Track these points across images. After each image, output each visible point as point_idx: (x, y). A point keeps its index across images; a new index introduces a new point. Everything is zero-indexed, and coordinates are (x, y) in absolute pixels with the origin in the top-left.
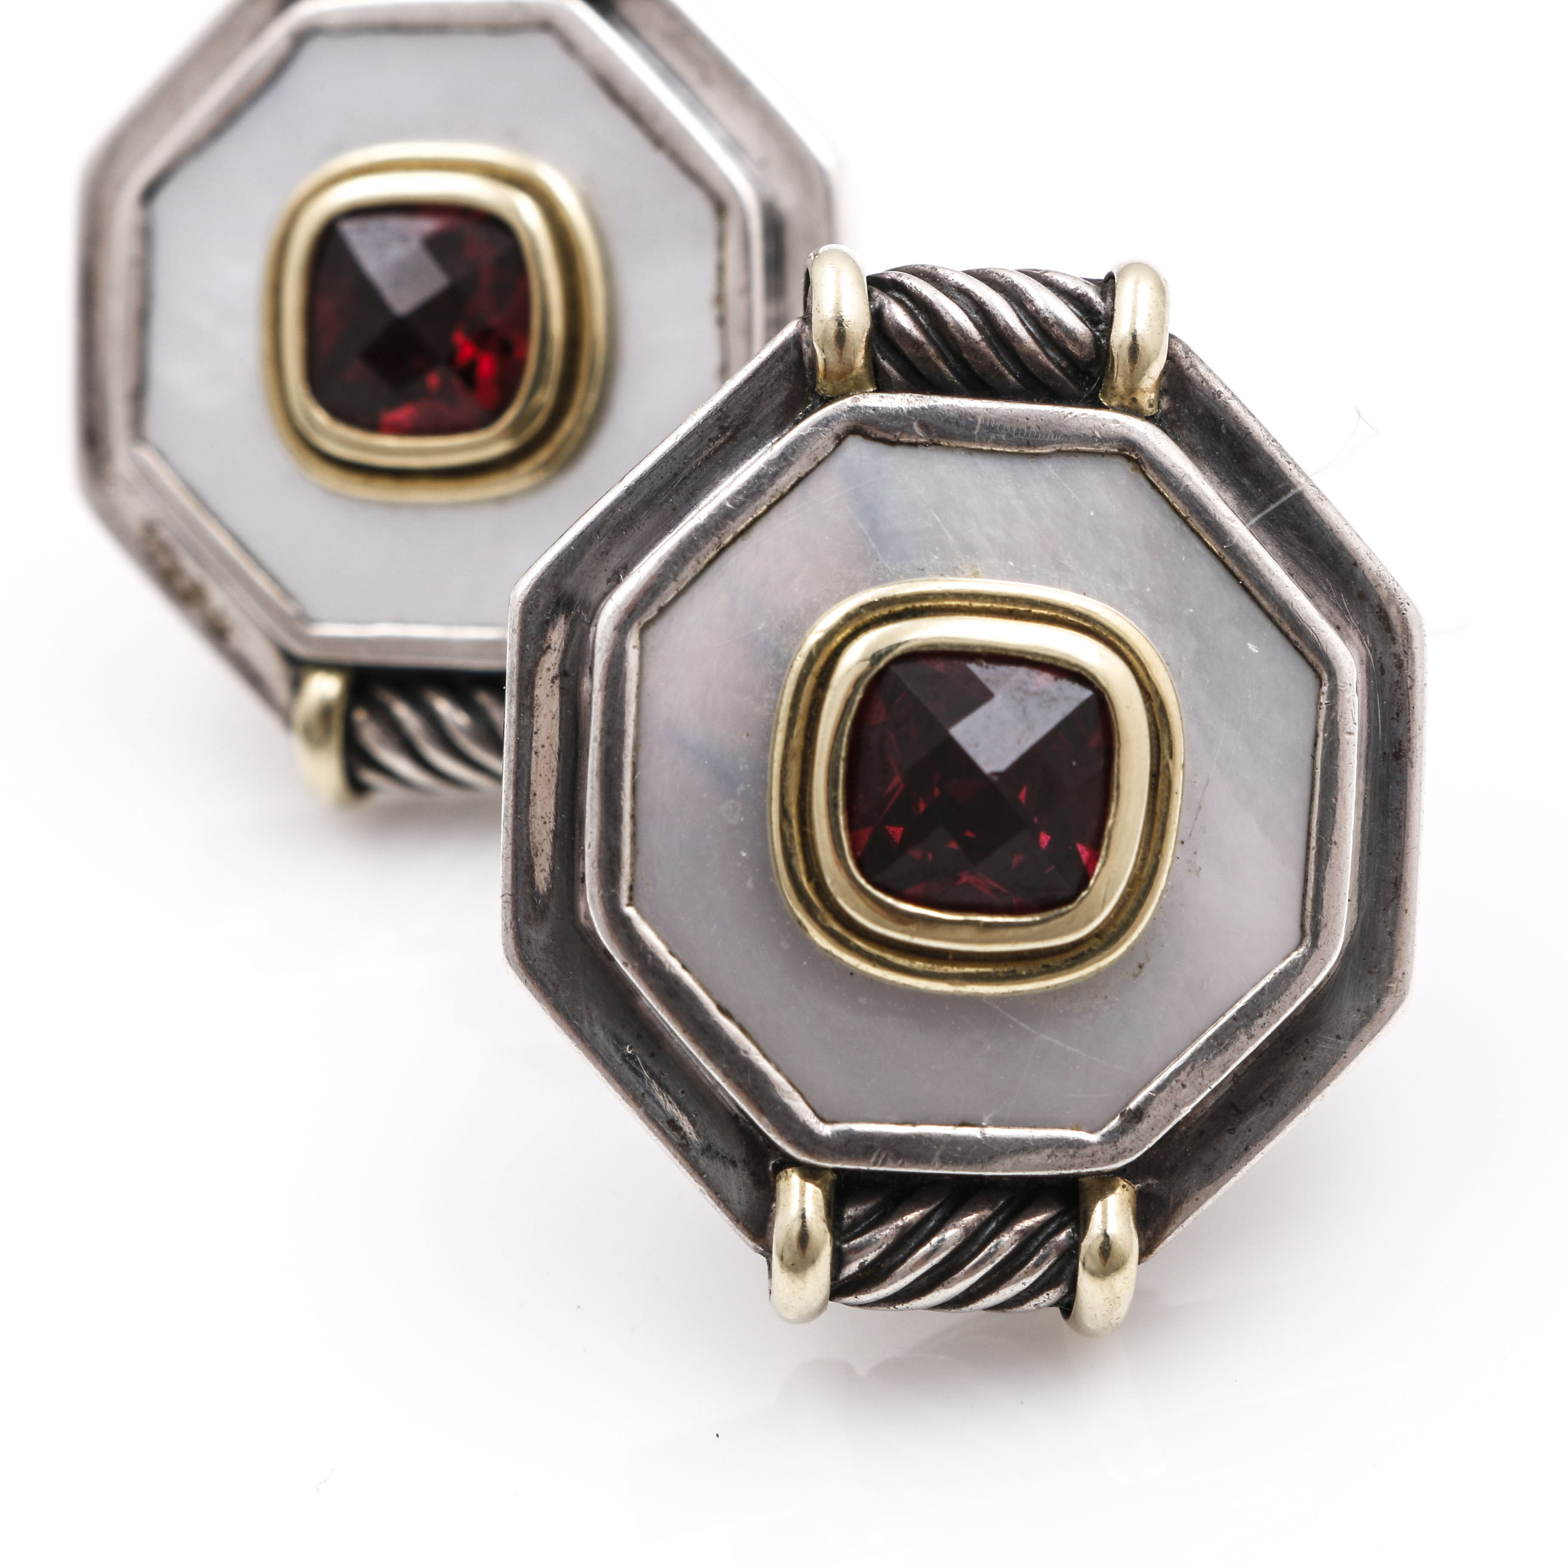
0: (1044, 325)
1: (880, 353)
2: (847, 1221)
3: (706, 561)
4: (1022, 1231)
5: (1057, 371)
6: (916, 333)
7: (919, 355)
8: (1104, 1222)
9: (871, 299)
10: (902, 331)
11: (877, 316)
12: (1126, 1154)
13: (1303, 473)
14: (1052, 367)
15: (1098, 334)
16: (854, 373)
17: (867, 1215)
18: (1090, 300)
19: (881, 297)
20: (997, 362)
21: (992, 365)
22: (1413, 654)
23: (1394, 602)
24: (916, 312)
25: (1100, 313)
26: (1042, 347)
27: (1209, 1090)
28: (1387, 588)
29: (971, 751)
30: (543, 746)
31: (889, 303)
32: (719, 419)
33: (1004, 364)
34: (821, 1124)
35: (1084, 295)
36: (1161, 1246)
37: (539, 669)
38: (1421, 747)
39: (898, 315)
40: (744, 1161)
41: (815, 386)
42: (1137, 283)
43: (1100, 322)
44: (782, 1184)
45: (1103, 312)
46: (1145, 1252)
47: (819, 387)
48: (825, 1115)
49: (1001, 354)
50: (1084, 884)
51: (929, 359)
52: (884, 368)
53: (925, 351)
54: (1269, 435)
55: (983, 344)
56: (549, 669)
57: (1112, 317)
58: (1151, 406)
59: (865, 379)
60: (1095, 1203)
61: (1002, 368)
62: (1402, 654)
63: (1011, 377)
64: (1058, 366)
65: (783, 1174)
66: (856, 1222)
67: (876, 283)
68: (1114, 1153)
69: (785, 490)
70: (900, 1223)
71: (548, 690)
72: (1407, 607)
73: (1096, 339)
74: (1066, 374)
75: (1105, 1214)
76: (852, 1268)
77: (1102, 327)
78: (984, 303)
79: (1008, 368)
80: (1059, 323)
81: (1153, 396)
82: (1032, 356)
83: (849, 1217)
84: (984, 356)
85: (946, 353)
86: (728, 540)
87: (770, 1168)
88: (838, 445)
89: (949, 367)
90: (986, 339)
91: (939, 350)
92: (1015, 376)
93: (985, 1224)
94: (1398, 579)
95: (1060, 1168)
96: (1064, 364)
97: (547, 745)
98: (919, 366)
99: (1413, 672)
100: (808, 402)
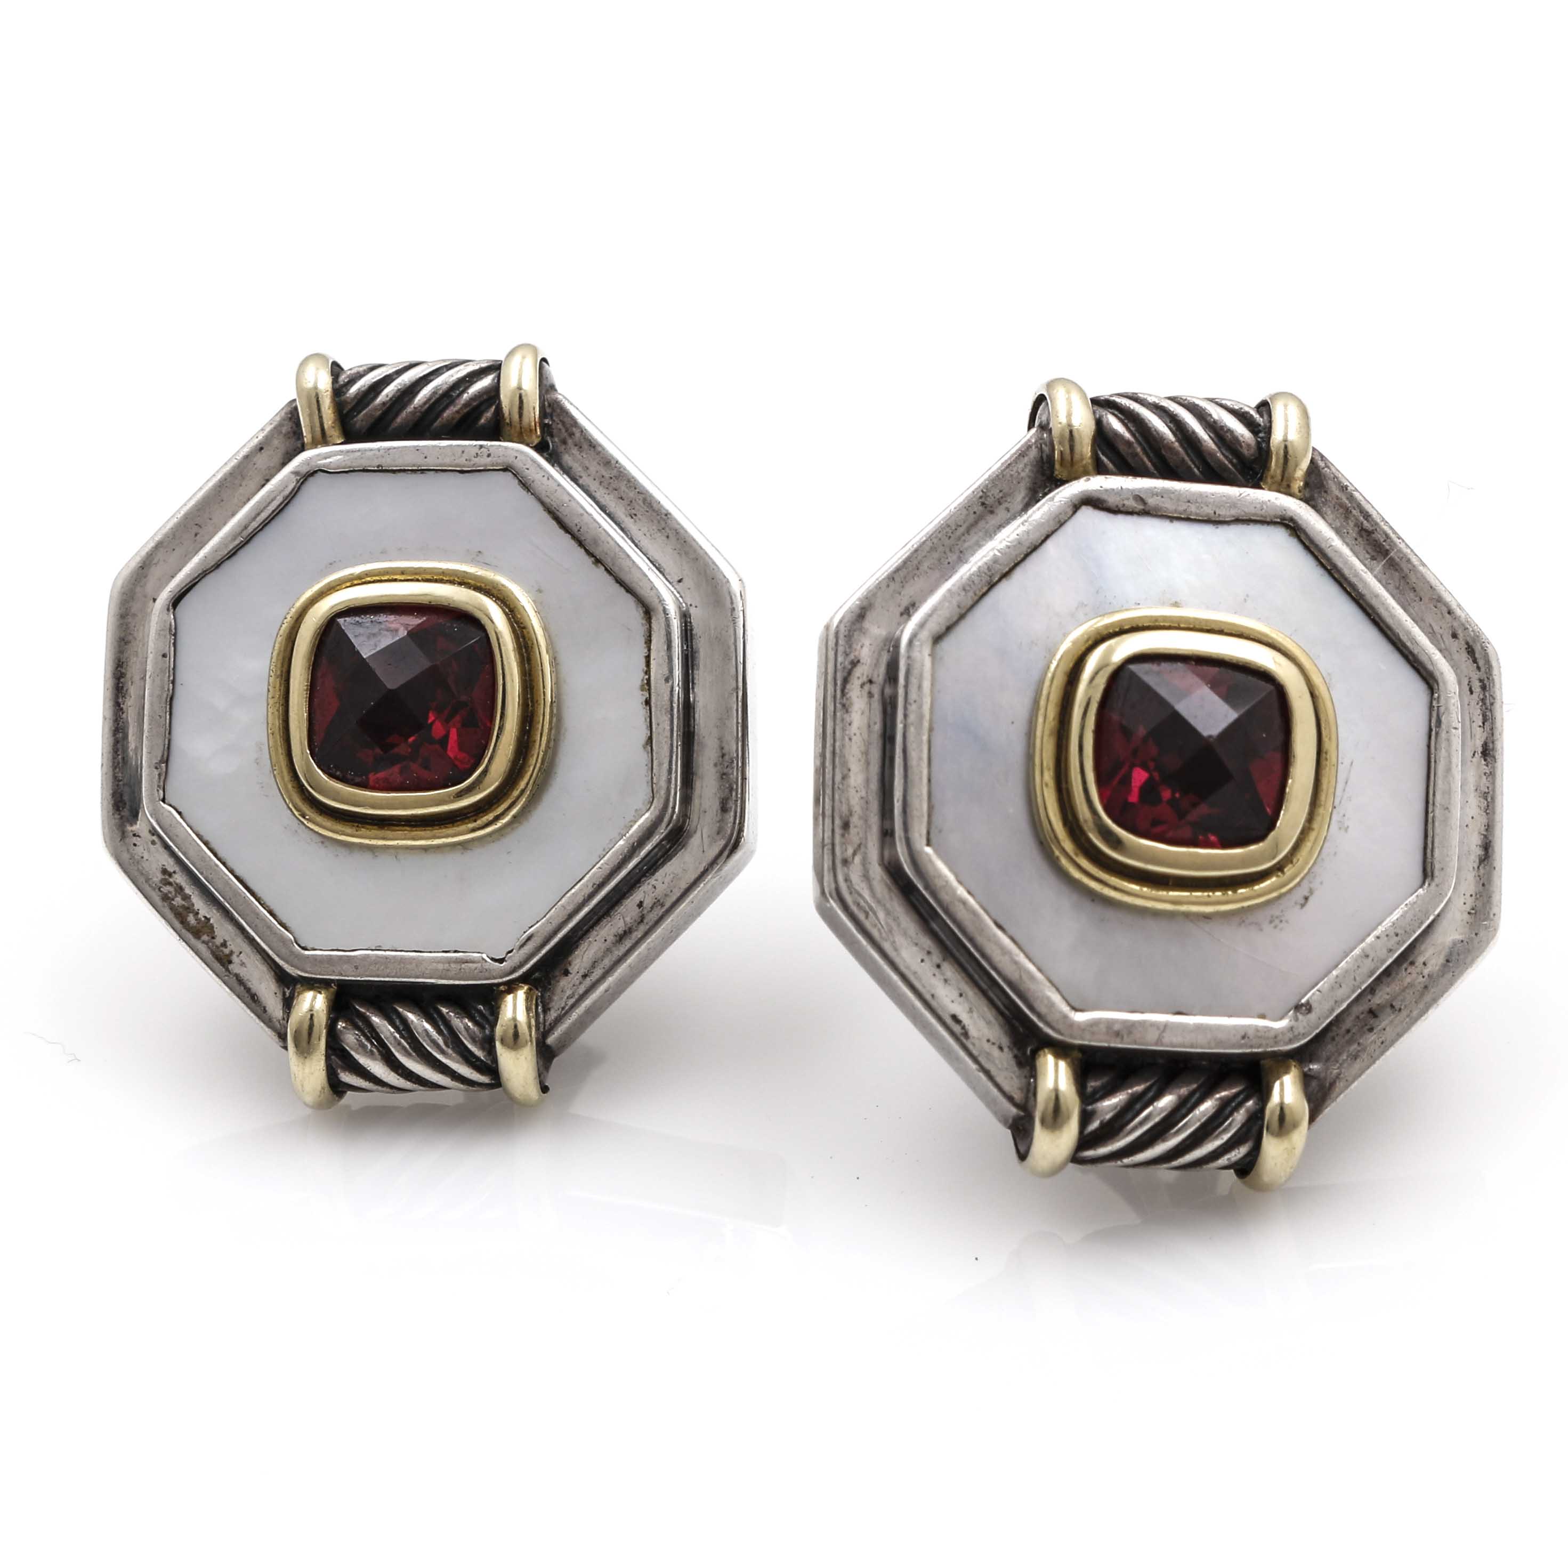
0: (1221, 432)
1: (1100, 449)
2: (1089, 1090)
3: (981, 593)
4: (1221, 1098)
5: (1230, 466)
6: (1127, 435)
7: (1130, 451)
8: (1282, 1096)
9: (1094, 413)
10: (1116, 434)
11: (1099, 423)
12: (1300, 1037)
13: (1407, 546)
14: (1227, 462)
15: (1259, 439)
16: (1084, 462)
17: (1103, 1087)
18: (1252, 416)
19: (1102, 412)
20: (1186, 458)
21: (1183, 460)
22: (1493, 680)
23: (1479, 641)
24: (1126, 421)
25: (1260, 425)
26: (1219, 448)
27: (1359, 991)
28: (1473, 631)
29: (1192, 721)
30: (855, 734)
31: (1106, 414)
32: (981, 497)
33: (1192, 460)
34: (1073, 1012)
35: (1247, 413)
36: (1321, 1116)
37: (852, 677)
38: (1502, 748)
39: (1115, 424)
40: (1009, 1047)
41: (1053, 472)
42: (1286, 406)
43: (1260, 432)
44: (1040, 1062)
45: (1262, 424)
46: (1313, 1116)
47: (1056, 473)
48: (1076, 1005)
49: (1189, 452)
50: (1272, 826)
51: (1137, 455)
52: (1102, 462)
53: (1134, 448)
54: (1383, 519)
55: (1177, 444)
56: (859, 678)
57: (1270, 427)
58: (1300, 491)
59: (1090, 468)
60: (1275, 1082)
61: (1190, 463)
62: (1486, 679)
63: (1196, 470)
64: (1231, 462)
65: (1041, 1053)
66: (1095, 1091)
67: (1096, 402)
68: (1291, 1036)
69: (1037, 544)
70: (1130, 1091)
71: (859, 693)
72: (1488, 645)
73: (1258, 443)
74: (1236, 469)
75: (1282, 1090)
76: (1095, 1125)
77: (1261, 435)
78: (1176, 415)
79: (1194, 463)
80: (1230, 431)
81: (1302, 484)
82: (1212, 454)
83: (1091, 1086)
84: (1177, 453)
85: (1149, 451)
86: (997, 579)
87: (1028, 1052)
88: (1074, 512)
89: (1151, 461)
90: (1178, 440)
91: (1143, 449)
92: (1198, 469)
93: (1192, 1094)
94: (1480, 626)
95: (1251, 1047)
96: (1235, 461)
97: (858, 734)
98: (1130, 460)
99: (1494, 693)
100: (1047, 487)
